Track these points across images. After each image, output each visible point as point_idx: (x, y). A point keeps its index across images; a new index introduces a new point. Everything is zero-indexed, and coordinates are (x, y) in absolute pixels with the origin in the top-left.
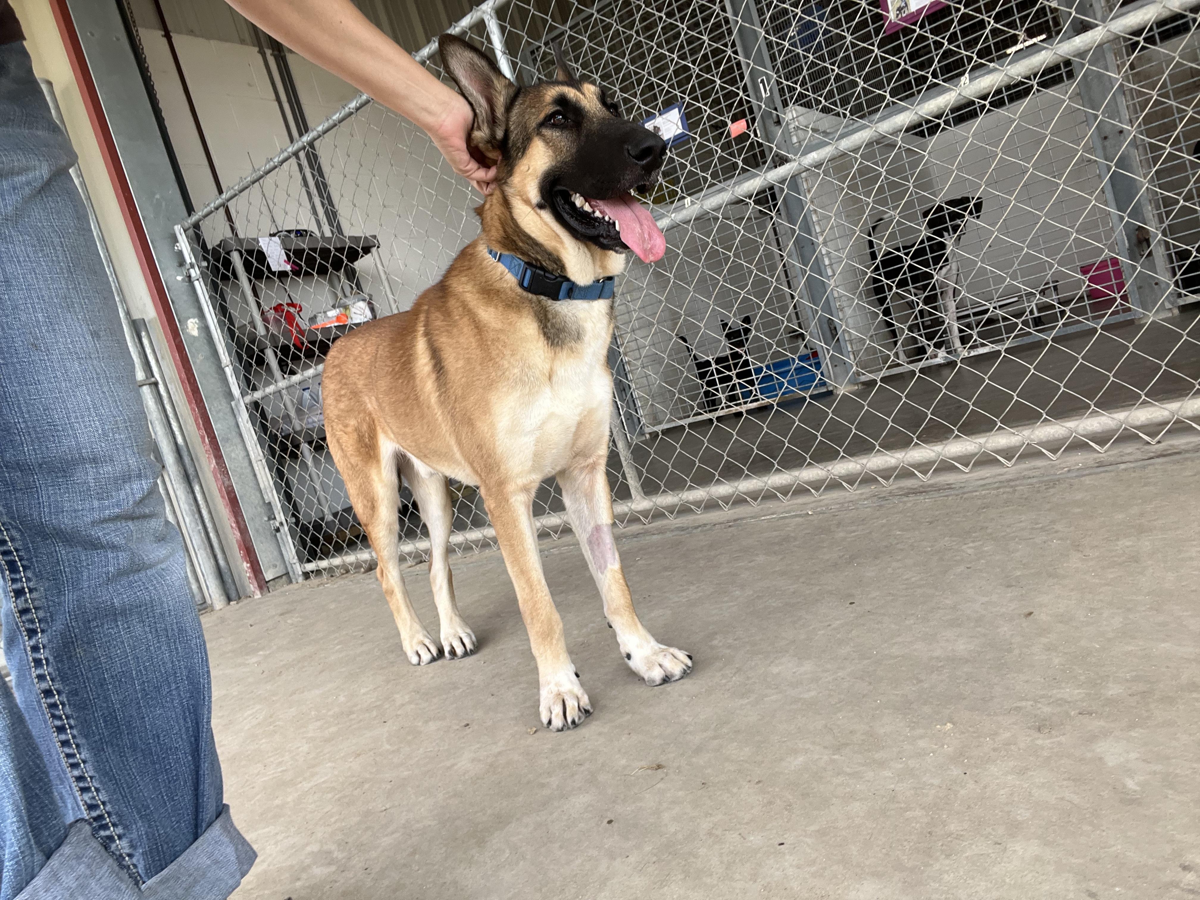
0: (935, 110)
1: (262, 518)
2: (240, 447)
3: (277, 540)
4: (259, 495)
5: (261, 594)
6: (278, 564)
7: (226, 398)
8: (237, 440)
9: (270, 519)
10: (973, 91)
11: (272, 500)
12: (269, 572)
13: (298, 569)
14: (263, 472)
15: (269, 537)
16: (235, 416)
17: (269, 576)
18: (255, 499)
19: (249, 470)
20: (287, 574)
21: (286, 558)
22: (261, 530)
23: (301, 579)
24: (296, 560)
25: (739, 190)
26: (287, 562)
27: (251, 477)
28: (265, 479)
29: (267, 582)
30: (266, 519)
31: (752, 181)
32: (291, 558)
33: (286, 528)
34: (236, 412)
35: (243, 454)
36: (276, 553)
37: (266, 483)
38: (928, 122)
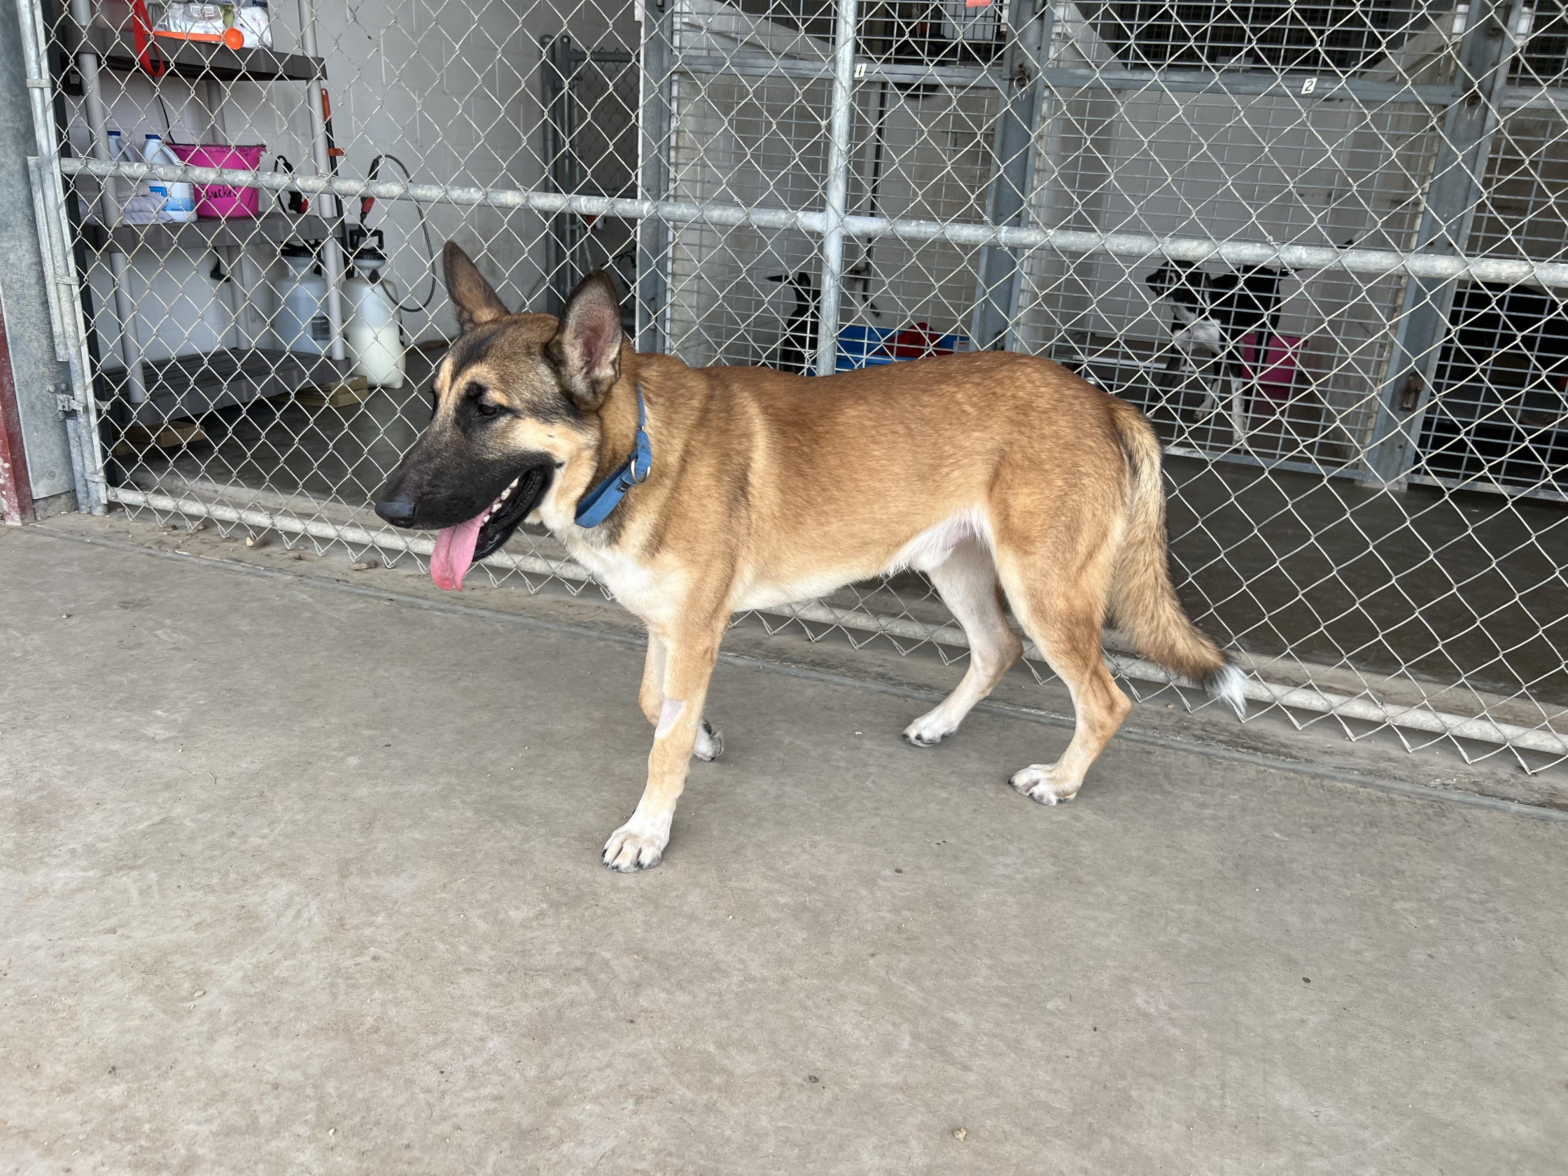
0: (1493, 276)
1: (43, 386)
2: (26, 244)
3: (66, 433)
4: (45, 342)
5: (22, 519)
6: (57, 472)
7: (17, 144)
8: (23, 231)
9: (57, 390)
10: (1551, 278)
11: (75, 361)
12: (41, 483)
13: (102, 493)
14: (66, 306)
15: (50, 422)
16: (28, 183)
17: (39, 490)
18: (37, 347)
19: (34, 291)
20: (72, 493)
21: (77, 468)
22: (38, 407)
23: (99, 511)
24: (101, 477)
25: (1172, 247)
26: (78, 476)
27: (36, 305)
28: (68, 319)
29: (34, 501)
30: (52, 389)
31: (1195, 243)
32: (90, 468)
33: (94, 421)
34: (34, 177)
35: (29, 259)
36: (57, 452)
37: (70, 329)
38: (1475, 286)
